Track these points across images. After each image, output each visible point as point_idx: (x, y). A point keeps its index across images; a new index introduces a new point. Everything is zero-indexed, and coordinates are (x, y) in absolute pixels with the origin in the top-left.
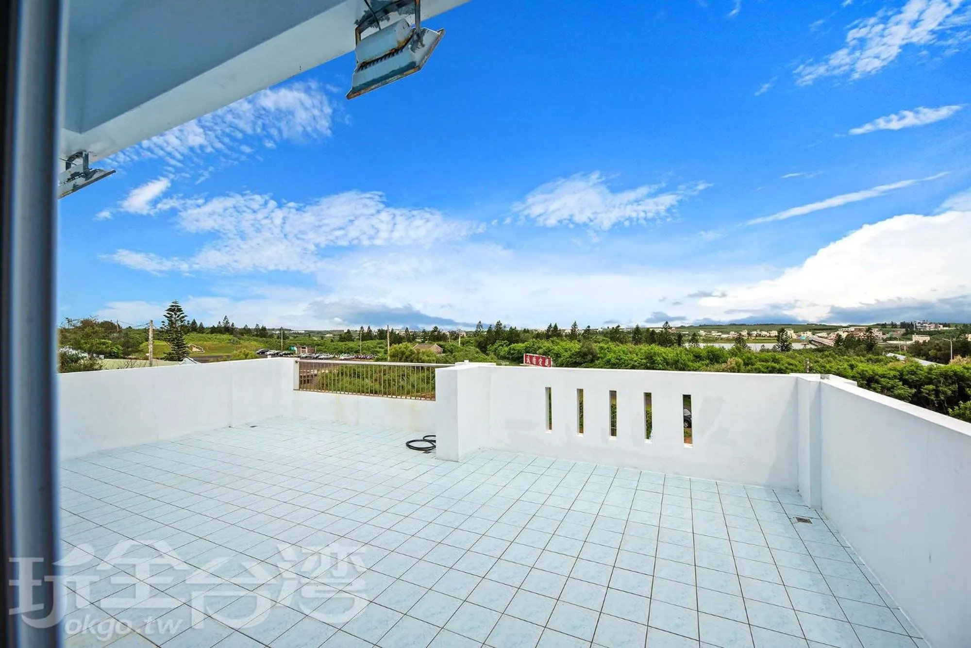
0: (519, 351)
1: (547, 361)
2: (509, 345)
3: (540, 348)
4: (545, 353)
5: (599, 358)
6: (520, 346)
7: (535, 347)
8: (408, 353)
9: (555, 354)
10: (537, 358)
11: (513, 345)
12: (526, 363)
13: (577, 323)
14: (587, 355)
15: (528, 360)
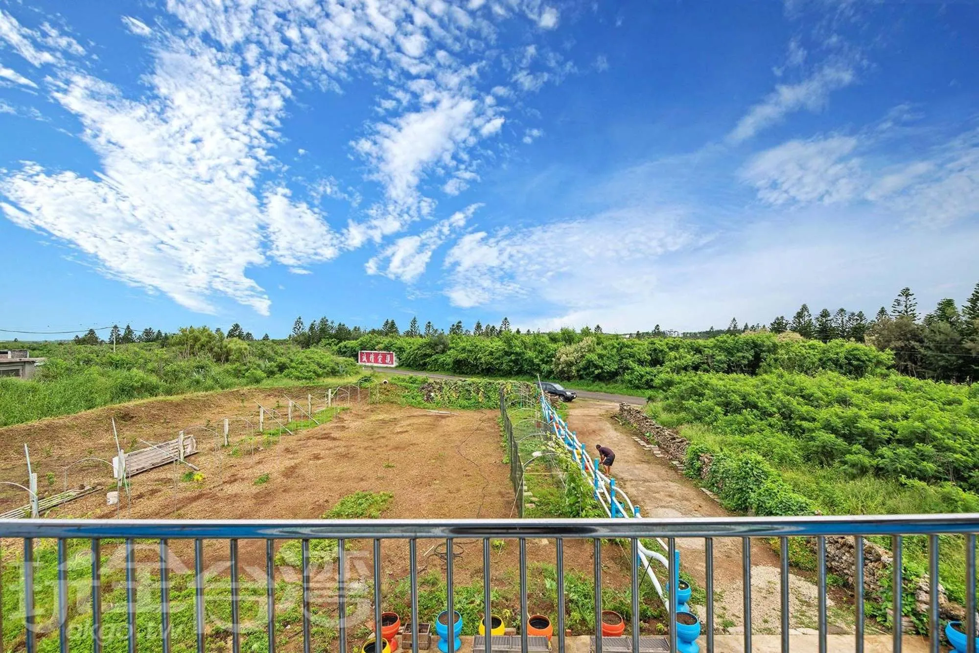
0: (352, 348)
1: (388, 357)
2: (338, 343)
3: (379, 343)
4: (386, 348)
5: (450, 348)
6: (351, 343)
7: (373, 342)
8: (204, 339)
9: (397, 348)
10: (376, 355)
11: (342, 344)
12: (361, 361)
13: (417, 320)
14: (438, 345)
15: (365, 359)
